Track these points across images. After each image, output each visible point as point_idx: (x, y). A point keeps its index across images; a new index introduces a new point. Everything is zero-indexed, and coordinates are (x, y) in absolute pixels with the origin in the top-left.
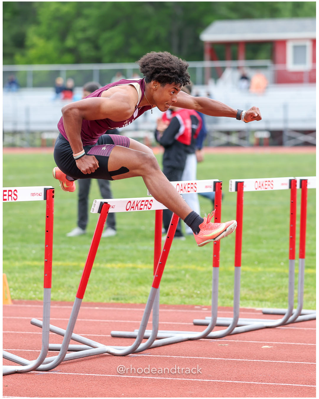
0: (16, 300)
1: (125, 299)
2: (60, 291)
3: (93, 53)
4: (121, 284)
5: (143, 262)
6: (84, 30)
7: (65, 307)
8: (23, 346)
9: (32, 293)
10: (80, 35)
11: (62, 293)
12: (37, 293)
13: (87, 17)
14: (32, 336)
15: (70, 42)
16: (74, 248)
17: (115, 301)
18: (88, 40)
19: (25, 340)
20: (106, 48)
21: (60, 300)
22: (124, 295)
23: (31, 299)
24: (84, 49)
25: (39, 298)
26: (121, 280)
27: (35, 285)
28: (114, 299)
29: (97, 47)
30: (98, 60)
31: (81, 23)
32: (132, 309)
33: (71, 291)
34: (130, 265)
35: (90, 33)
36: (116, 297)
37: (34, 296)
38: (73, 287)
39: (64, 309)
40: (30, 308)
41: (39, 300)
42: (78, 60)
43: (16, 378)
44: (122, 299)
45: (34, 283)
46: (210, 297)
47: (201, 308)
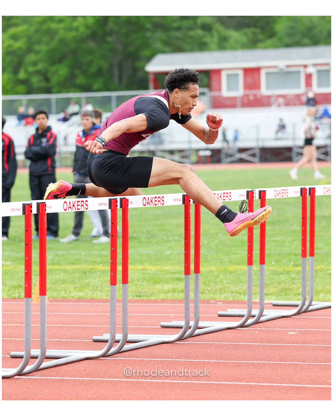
0: (51, 299)
1: (146, 296)
2: (86, 290)
3: (43, 84)
4: (139, 283)
5: (150, 264)
6: (35, 64)
7: (97, 304)
8: (80, 337)
9: (63, 292)
10: (31, 69)
11: (89, 292)
12: (68, 292)
13: (37, 52)
14: (82, 328)
15: (22, 75)
16: (83, 253)
17: (138, 298)
18: (38, 72)
19: (79, 332)
20: (54, 80)
21: (89, 298)
22: (144, 292)
23: (64, 297)
24: (35, 80)
25: (70, 297)
26: (138, 280)
27: (64, 286)
28: (136, 296)
29: (47, 79)
30: (48, 91)
31: (32, 57)
32: (157, 304)
33: (97, 290)
34: (140, 267)
35: (40, 66)
36: (139, 294)
37: (66, 295)
38: (97, 287)
39: (97, 305)
40: (66, 305)
41: (71, 299)
42: (30, 91)
43: (90, 364)
44: (144, 296)
45: (62, 284)
46: (221, 293)
47: (216, 302)
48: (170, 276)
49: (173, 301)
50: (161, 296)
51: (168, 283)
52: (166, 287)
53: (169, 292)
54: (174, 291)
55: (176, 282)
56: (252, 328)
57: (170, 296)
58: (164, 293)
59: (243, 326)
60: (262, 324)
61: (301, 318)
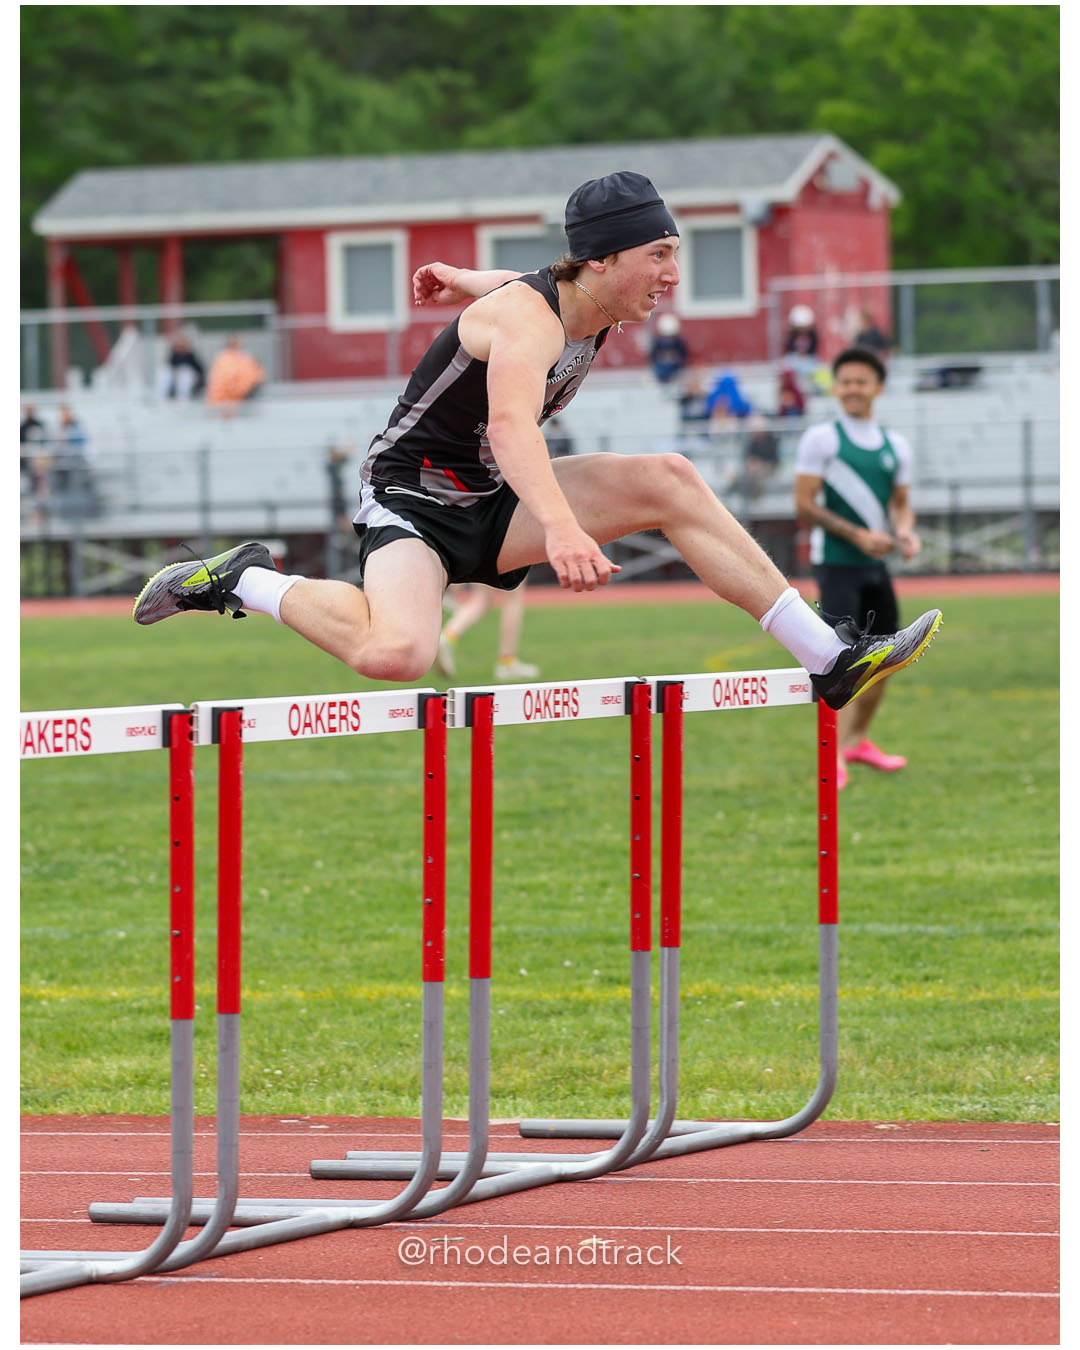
5: (50, 978)
32: (75, 1134)
46: (322, 1089)
47: (306, 1123)
48: (127, 1021)
49: (139, 1122)
50: (95, 1102)
51: (118, 1052)
52: (113, 1066)
53: (122, 1084)
54: (142, 1081)
55: (148, 1047)
56: (443, 1221)
57: (126, 1102)
58: (104, 1089)
59: (407, 1215)
60: (479, 1208)
61: (630, 1183)
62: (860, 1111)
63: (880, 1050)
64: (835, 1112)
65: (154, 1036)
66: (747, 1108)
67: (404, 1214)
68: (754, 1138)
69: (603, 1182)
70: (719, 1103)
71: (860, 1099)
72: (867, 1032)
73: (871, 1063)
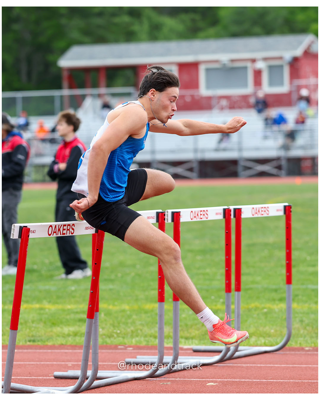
1: (42, 340)
17: (31, 343)
22: (39, 337)
26: (33, 322)
28: (30, 341)
36: (32, 339)
44: (38, 341)
46: (132, 337)
47: (126, 348)
48: (72, 316)
49: (73, 347)
50: (60, 341)
51: (69, 325)
52: (66, 330)
53: (69, 335)
54: (75, 334)
55: (78, 323)
56: (165, 378)
57: (70, 341)
58: (63, 337)
59: (153, 376)
60: (177, 374)
61: (225, 366)
62: (300, 344)
63: (308, 325)
64: (292, 344)
65: (80, 320)
66: (265, 343)
67: (152, 376)
68: (266, 352)
69: (217, 366)
70: (256, 341)
71: (301, 340)
72: (304, 319)
73: (305, 328)
